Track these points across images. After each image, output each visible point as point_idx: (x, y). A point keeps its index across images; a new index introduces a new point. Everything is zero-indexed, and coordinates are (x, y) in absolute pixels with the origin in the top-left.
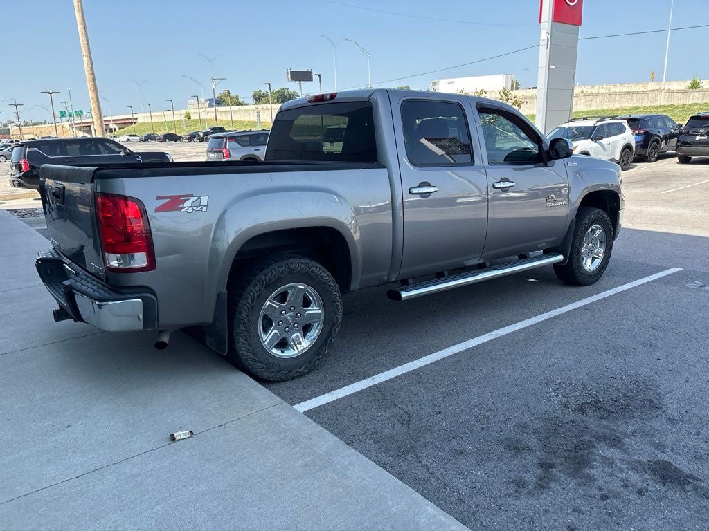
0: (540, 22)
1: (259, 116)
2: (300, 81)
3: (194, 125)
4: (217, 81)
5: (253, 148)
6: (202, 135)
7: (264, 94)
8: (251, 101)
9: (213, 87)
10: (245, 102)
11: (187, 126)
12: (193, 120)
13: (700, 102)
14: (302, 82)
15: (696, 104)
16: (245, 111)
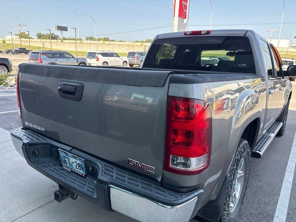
0: (174, 17)
1: (43, 44)
2: (62, 30)
3: (7, 46)
4: (22, 26)
5: (54, 59)
6: (14, 51)
7: (42, 35)
8: (36, 37)
9: (20, 29)
10: (32, 38)
11: (3, 46)
12: (6, 44)
13: (223, 54)
14: (63, 31)
15: (222, 54)
16: (34, 41)
